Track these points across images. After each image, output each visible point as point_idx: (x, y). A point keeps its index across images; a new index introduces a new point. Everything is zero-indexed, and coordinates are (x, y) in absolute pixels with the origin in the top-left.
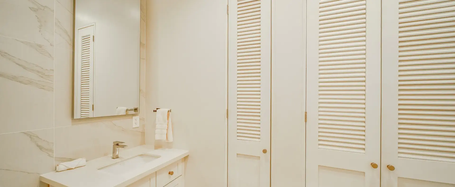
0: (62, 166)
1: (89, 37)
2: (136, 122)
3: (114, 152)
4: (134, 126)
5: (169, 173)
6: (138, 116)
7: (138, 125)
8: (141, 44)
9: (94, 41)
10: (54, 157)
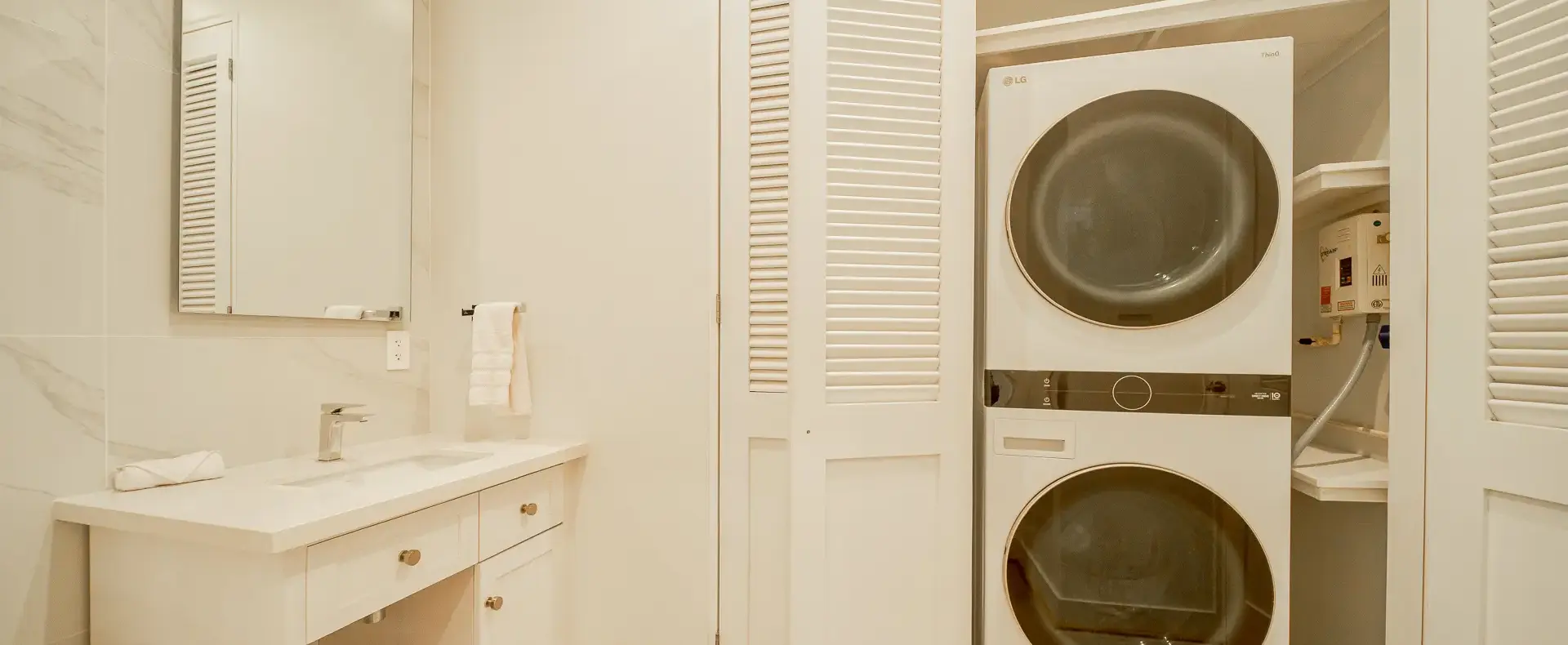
0: (139, 472)
1: (212, 64)
2: (397, 348)
3: (325, 442)
4: (392, 364)
5: (523, 510)
6: (404, 332)
7: (404, 364)
8: (415, 85)
9: (231, 78)
10: (107, 439)
